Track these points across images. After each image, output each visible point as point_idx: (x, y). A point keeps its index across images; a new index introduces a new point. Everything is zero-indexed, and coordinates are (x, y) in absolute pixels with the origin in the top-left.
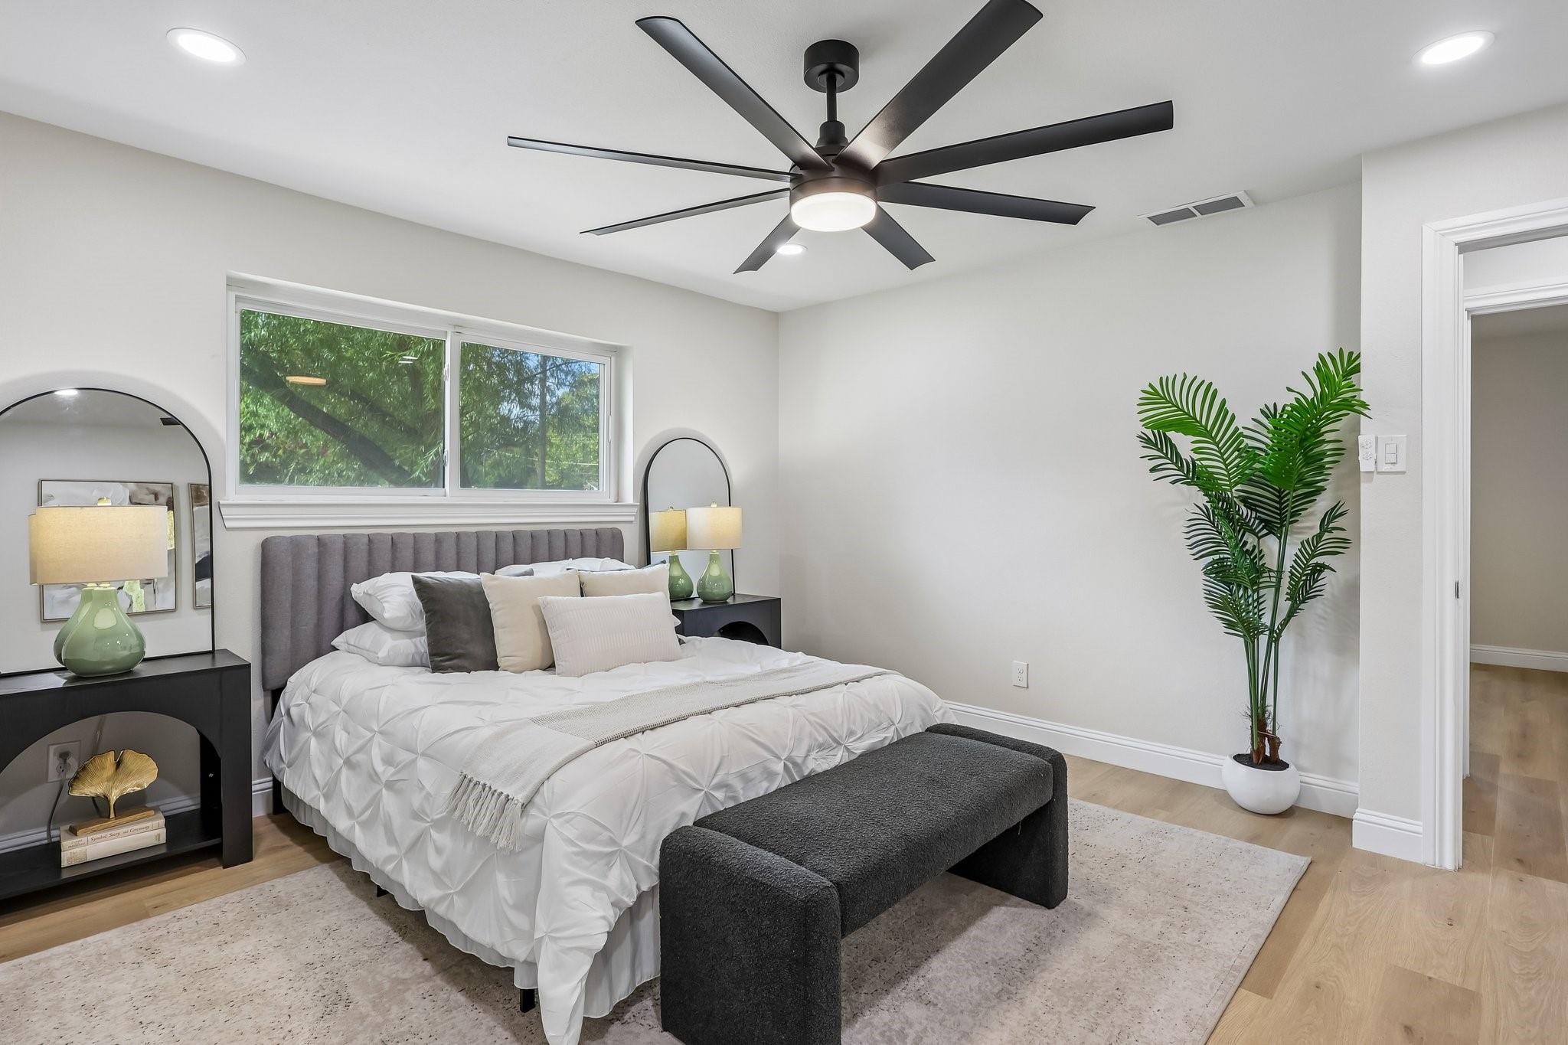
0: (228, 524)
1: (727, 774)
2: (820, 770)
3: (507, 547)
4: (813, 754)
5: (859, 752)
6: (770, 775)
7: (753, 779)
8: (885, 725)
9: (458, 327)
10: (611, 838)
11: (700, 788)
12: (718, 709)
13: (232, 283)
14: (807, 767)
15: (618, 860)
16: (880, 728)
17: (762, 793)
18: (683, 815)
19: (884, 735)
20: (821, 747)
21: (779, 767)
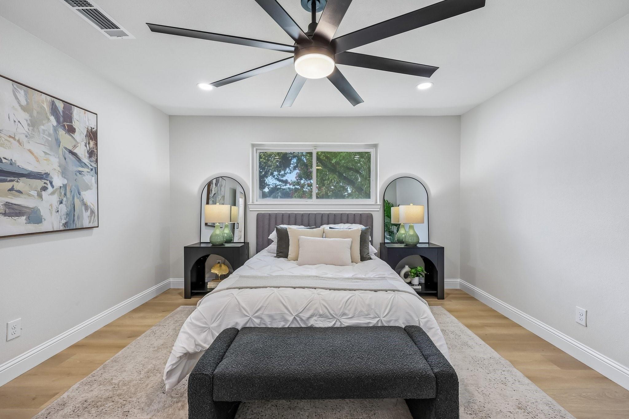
0: (250, 209)
1: (262, 314)
2: (317, 326)
3: (325, 219)
4: (315, 318)
5: (346, 325)
6: (286, 320)
7: (277, 319)
8: (372, 316)
9: (316, 147)
10: (206, 322)
11: (249, 316)
12: (319, 288)
13: (253, 146)
14: (310, 323)
15: (207, 332)
16: (368, 317)
17: (280, 326)
18: (237, 323)
19: (369, 321)
20: (321, 316)
21: (291, 318)
